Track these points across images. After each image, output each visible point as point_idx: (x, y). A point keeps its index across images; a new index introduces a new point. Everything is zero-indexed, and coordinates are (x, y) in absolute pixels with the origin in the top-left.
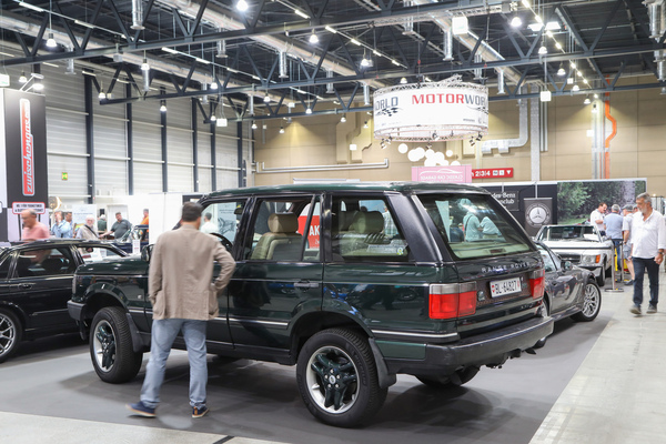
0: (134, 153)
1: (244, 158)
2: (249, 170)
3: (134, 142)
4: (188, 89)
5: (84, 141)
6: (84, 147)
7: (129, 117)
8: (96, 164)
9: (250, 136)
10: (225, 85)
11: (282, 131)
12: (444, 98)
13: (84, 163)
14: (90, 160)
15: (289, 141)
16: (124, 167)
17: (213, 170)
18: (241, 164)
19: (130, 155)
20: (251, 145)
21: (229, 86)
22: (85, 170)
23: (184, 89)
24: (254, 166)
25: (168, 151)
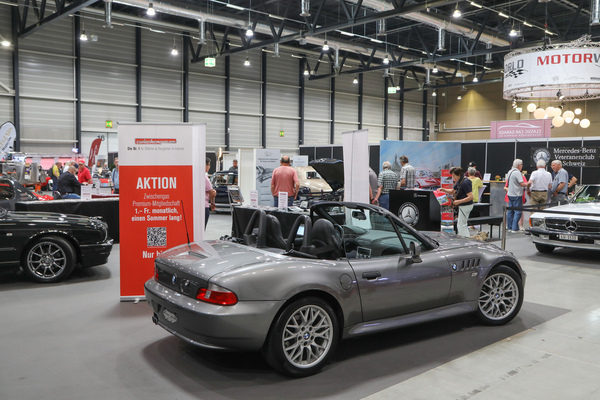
0: (335, 116)
1: (428, 120)
2: (432, 130)
3: (336, 108)
4: (372, 65)
5: (297, 108)
6: (297, 112)
7: (333, 89)
8: (306, 125)
9: (434, 102)
10: (400, 59)
11: (459, 98)
12: (570, 58)
13: (296, 124)
14: (301, 122)
15: (467, 106)
16: (328, 127)
17: (401, 130)
18: (425, 125)
19: (332, 118)
20: (434, 110)
21: (403, 60)
22: (297, 129)
23: (369, 64)
24: (437, 127)
25: (363, 115)
